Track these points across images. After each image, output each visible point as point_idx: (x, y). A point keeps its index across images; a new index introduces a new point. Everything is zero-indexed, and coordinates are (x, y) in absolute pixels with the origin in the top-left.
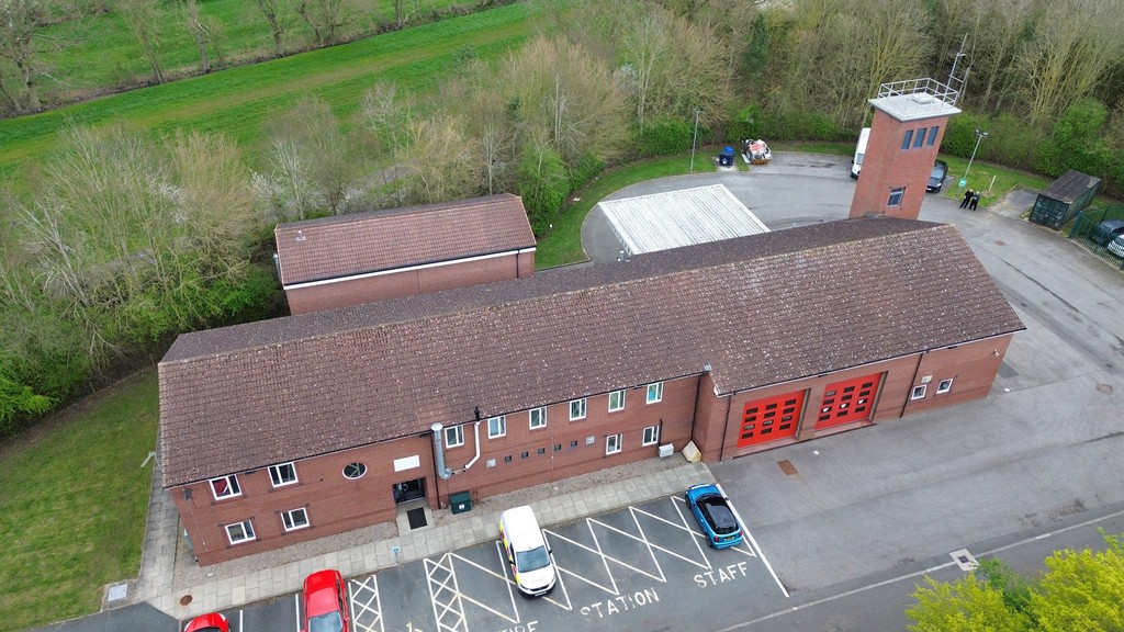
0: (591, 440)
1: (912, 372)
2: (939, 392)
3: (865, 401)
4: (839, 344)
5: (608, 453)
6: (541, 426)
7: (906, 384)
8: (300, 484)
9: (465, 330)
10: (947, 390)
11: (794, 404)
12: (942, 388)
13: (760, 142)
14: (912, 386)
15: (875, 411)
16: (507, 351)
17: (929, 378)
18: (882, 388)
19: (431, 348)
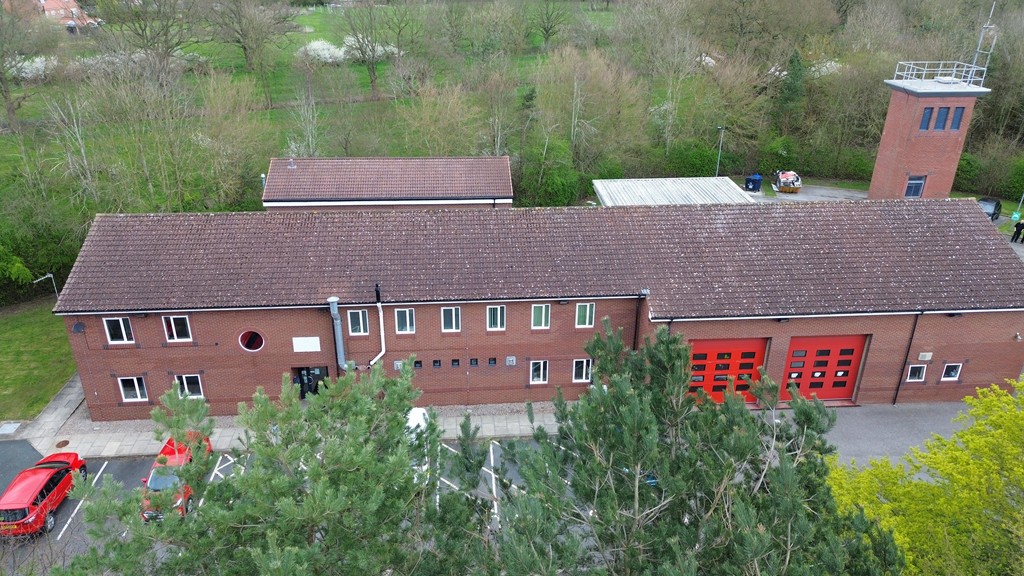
0: (512, 360)
1: (906, 344)
2: (943, 379)
3: (846, 374)
4: (809, 290)
5: (532, 383)
6: (454, 330)
7: (898, 358)
8: (194, 344)
9: (395, 226)
10: (956, 379)
11: (753, 356)
12: (948, 374)
13: (792, 173)
14: (905, 363)
15: (858, 388)
16: (433, 249)
17: (928, 356)
18: (866, 356)
19: (356, 236)
